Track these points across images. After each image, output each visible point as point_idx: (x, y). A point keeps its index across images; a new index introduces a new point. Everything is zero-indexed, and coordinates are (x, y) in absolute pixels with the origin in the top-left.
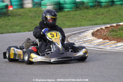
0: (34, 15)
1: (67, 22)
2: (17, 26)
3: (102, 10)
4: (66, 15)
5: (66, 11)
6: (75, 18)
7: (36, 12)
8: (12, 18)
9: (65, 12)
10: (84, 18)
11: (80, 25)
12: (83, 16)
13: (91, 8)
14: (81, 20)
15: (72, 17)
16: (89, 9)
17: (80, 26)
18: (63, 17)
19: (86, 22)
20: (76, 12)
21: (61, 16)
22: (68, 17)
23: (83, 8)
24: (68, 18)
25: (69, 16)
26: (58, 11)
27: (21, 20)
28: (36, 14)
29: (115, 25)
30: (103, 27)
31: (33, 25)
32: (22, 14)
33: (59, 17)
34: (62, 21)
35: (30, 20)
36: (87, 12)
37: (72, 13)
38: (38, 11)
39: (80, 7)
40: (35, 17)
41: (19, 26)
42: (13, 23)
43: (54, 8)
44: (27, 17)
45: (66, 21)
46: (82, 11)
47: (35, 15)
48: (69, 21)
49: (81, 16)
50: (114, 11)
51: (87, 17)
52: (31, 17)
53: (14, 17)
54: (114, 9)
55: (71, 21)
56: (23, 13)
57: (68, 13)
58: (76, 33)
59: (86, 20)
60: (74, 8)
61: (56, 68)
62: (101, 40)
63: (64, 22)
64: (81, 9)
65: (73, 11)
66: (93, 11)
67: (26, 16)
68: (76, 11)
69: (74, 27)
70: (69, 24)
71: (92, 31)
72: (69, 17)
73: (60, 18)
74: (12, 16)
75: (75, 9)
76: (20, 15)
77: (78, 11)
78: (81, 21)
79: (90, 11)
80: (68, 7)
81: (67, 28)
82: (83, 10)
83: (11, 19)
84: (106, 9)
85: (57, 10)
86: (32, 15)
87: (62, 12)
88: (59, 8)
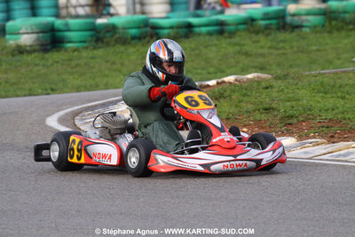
1: (71, 77)
4: (70, 60)
5: (69, 47)
6: (93, 67)
9: (66, 50)
10: (115, 67)
11: (106, 84)
12: (114, 63)
13: (133, 41)
14: (107, 72)
15: (86, 64)
16: (129, 43)
17: (107, 87)
18: (62, 64)
19: (122, 77)
20: (95, 52)
21: (58, 62)
22: (73, 63)
23: (113, 43)
24: (73, 67)
25: (76, 62)
26: (49, 47)
33: (52, 65)
34: (59, 75)
36: (123, 52)
37: (84, 54)
39: (105, 40)
43: (38, 39)
45: (70, 73)
46: (110, 50)
48: (76, 76)
49: (107, 62)
50: (193, 50)
51: (122, 64)
54: (193, 46)
55: (82, 74)
57: (76, 53)
58: (96, 106)
59: (120, 71)
60: (90, 41)
61: (43, 194)
63: (66, 76)
64: (108, 44)
65: (87, 48)
66: (138, 50)
68: (95, 48)
69: (89, 90)
70: (77, 82)
72: (77, 65)
73: (55, 65)
75: (93, 43)
77: (100, 48)
78: (107, 76)
79: (131, 50)
80: (73, 40)
81: (71, 92)
82: (114, 45)
85: (47, 45)
87: (58, 51)
88: (52, 40)
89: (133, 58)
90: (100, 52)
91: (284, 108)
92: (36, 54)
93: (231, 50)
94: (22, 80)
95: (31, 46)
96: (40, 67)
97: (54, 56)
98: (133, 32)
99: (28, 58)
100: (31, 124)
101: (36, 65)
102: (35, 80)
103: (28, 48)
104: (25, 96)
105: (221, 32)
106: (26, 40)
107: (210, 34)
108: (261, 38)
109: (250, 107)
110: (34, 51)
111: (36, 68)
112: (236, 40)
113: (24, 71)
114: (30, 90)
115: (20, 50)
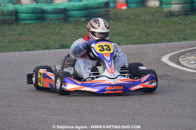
0: (150, 18)
2: (119, 36)
7: (154, 15)
8: (114, 22)
21: (194, 22)
26: (189, 13)
27: (127, 25)
28: (154, 18)
31: (145, 34)
32: (131, 17)
34: (192, 30)
35: (142, 27)
38: (158, 12)
40: (151, 22)
41: (123, 36)
42: (114, 31)
43: (182, 8)
44: (139, 21)
47: (152, 19)
52: (145, 21)
53: (118, 21)
56: (133, 15)
67: (137, 19)
73: (191, 24)
74: (114, 20)
76: (127, 18)
83: (112, 23)
85: (188, 11)
86: (147, 18)
88: (192, 8)
92: (181, 17)
94: (169, 33)
95: (178, 12)
96: (182, 25)
99: (175, 19)
100: (152, 60)
101: (180, 23)
102: (177, 33)
103: (176, 13)
104: (166, 42)
106: (175, 8)
110: (180, 15)
111: (179, 26)
113: (171, 27)
114: (170, 39)
115: (171, 14)
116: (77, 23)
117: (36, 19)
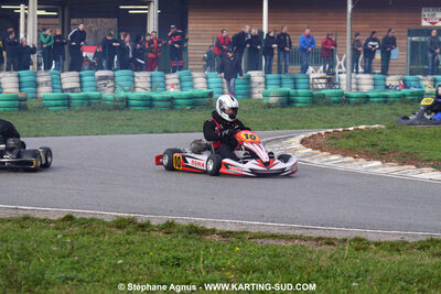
3: (350, 109)
4: (296, 113)
5: (297, 106)
6: (308, 117)
9: (295, 107)
10: (320, 118)
12: (320, 116)
13: (334, 104)
15: (304, 115)
16: (332, 105)
18: (291, 115)
20: (312, 109)
21: (289, 114)
22: (297, 115)
23: (322, 104)
25: (299, 114)
26: (286, 105)
28: (253, 109)
29: (341, 130)
30: (323, 132)
33: (285, 115)
34: (286, 121)
36: (327, 110)
37: (305, 110)
39: (318, 103)
40: (251, 112)
43: (279, 100)
45: (293, 120)
46: (320, 108)
47: (251, 110)
49: (316, 115)
50: (367, 111)
51: (324, 117)
54: (368, 108)
57: (300, 109)
59: (322, 121)
60: (309, 103)
62: (310, 150)
64: (319, 105)
65: (307, 106)
66: (336, 109)
68: (311, 107)
71: (303, 136)
72: (299, 116)
73: (287, 115)
75: (311, 104)
77: (314, 107)
79: (332, 109)
80: (300, 101)
82: (323, 106)
84: (356, 108)
87: (290, 107)
88: (288, 101)
89: (332, 113)
90: (315, 109)
91: (382, 144)
93: (389, 112)
94: (265, 123)
95: (275, 104)
96: (278, 116)
97: (288, 110)
98: (335, 99)
99: (272, 110)
101: (276, 114)
102: (272, 123)
103: (273, 105)
105: (386, 102)
106: (273, 100)
107: (379, 102)
108: (409, 106)
109: (365, 143)
110: (277, 107)
111: (275, 116)
112: (393, 107)
113: (268, 117)
114: (265, 128)
115: (269, 106)
116: (182, 110)
117: (146, 106)
